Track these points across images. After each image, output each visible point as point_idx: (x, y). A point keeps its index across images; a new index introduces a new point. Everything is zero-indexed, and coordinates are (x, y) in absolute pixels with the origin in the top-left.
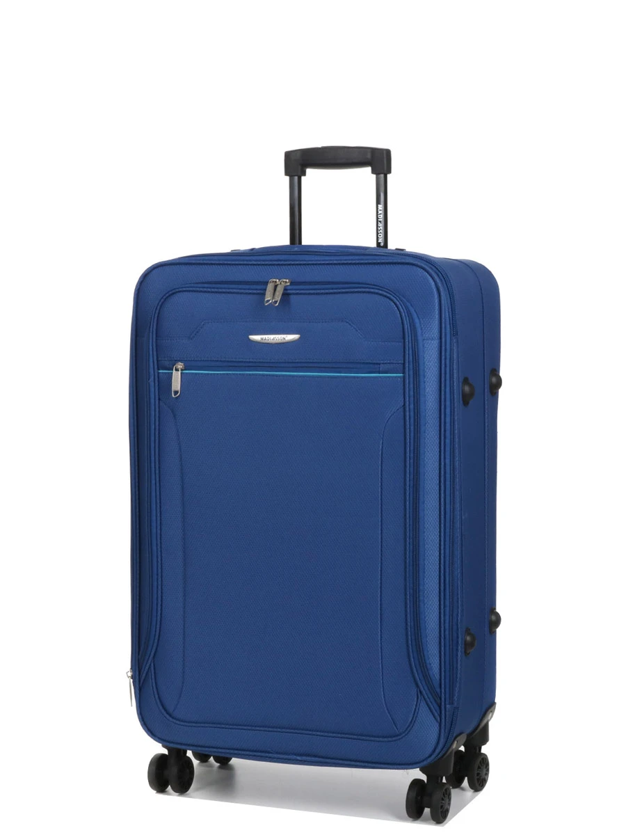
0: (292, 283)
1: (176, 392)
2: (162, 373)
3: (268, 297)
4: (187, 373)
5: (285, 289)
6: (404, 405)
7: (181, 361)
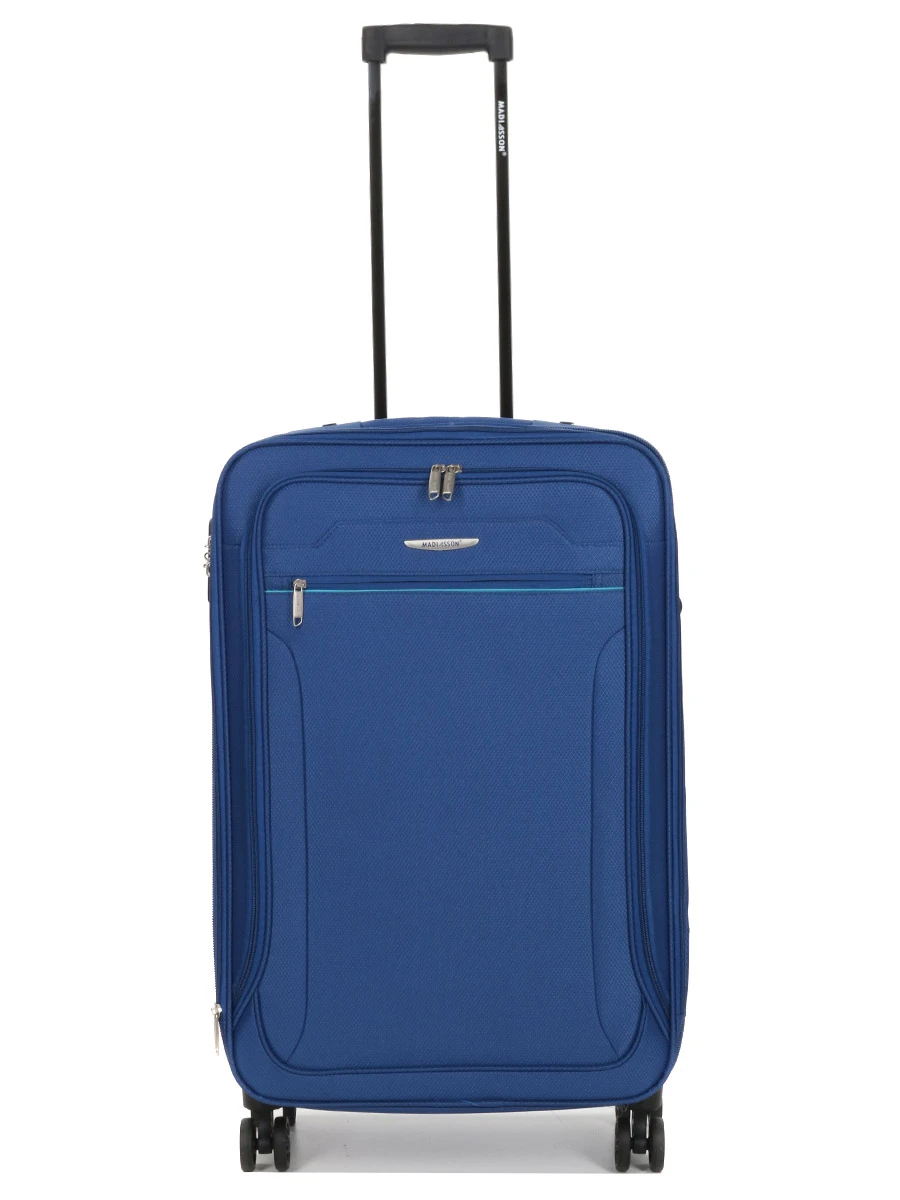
0: (465, 471)
1: (298, 620)
2: (271, 594)
3: (433, 489)
4: (310, 593)
5: (457, 478)
6: (625, 627)
7: (302, 577)
